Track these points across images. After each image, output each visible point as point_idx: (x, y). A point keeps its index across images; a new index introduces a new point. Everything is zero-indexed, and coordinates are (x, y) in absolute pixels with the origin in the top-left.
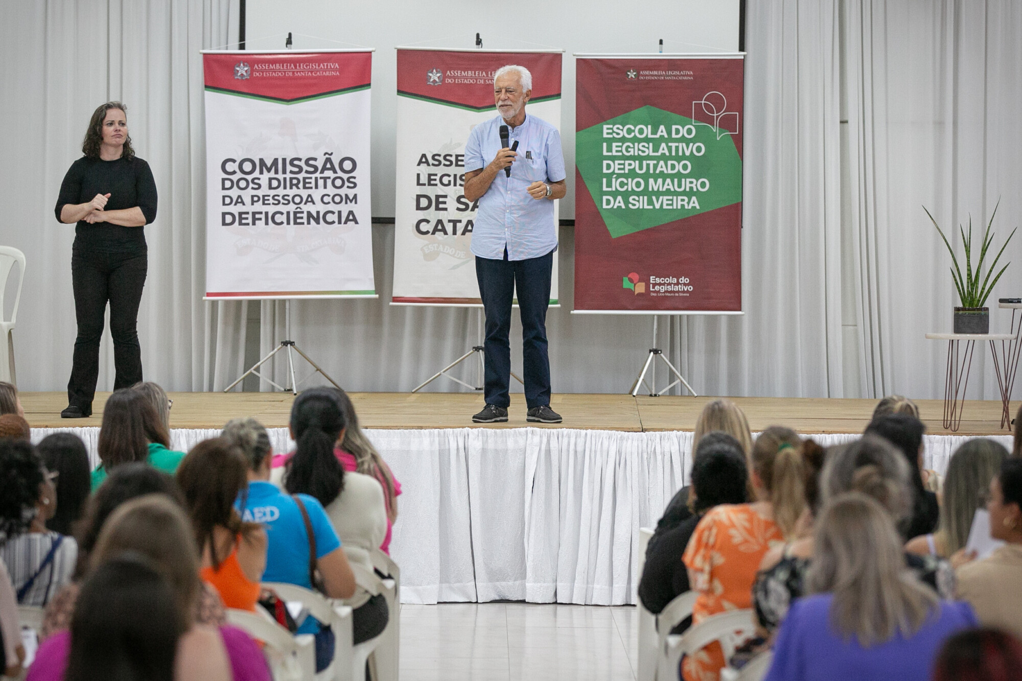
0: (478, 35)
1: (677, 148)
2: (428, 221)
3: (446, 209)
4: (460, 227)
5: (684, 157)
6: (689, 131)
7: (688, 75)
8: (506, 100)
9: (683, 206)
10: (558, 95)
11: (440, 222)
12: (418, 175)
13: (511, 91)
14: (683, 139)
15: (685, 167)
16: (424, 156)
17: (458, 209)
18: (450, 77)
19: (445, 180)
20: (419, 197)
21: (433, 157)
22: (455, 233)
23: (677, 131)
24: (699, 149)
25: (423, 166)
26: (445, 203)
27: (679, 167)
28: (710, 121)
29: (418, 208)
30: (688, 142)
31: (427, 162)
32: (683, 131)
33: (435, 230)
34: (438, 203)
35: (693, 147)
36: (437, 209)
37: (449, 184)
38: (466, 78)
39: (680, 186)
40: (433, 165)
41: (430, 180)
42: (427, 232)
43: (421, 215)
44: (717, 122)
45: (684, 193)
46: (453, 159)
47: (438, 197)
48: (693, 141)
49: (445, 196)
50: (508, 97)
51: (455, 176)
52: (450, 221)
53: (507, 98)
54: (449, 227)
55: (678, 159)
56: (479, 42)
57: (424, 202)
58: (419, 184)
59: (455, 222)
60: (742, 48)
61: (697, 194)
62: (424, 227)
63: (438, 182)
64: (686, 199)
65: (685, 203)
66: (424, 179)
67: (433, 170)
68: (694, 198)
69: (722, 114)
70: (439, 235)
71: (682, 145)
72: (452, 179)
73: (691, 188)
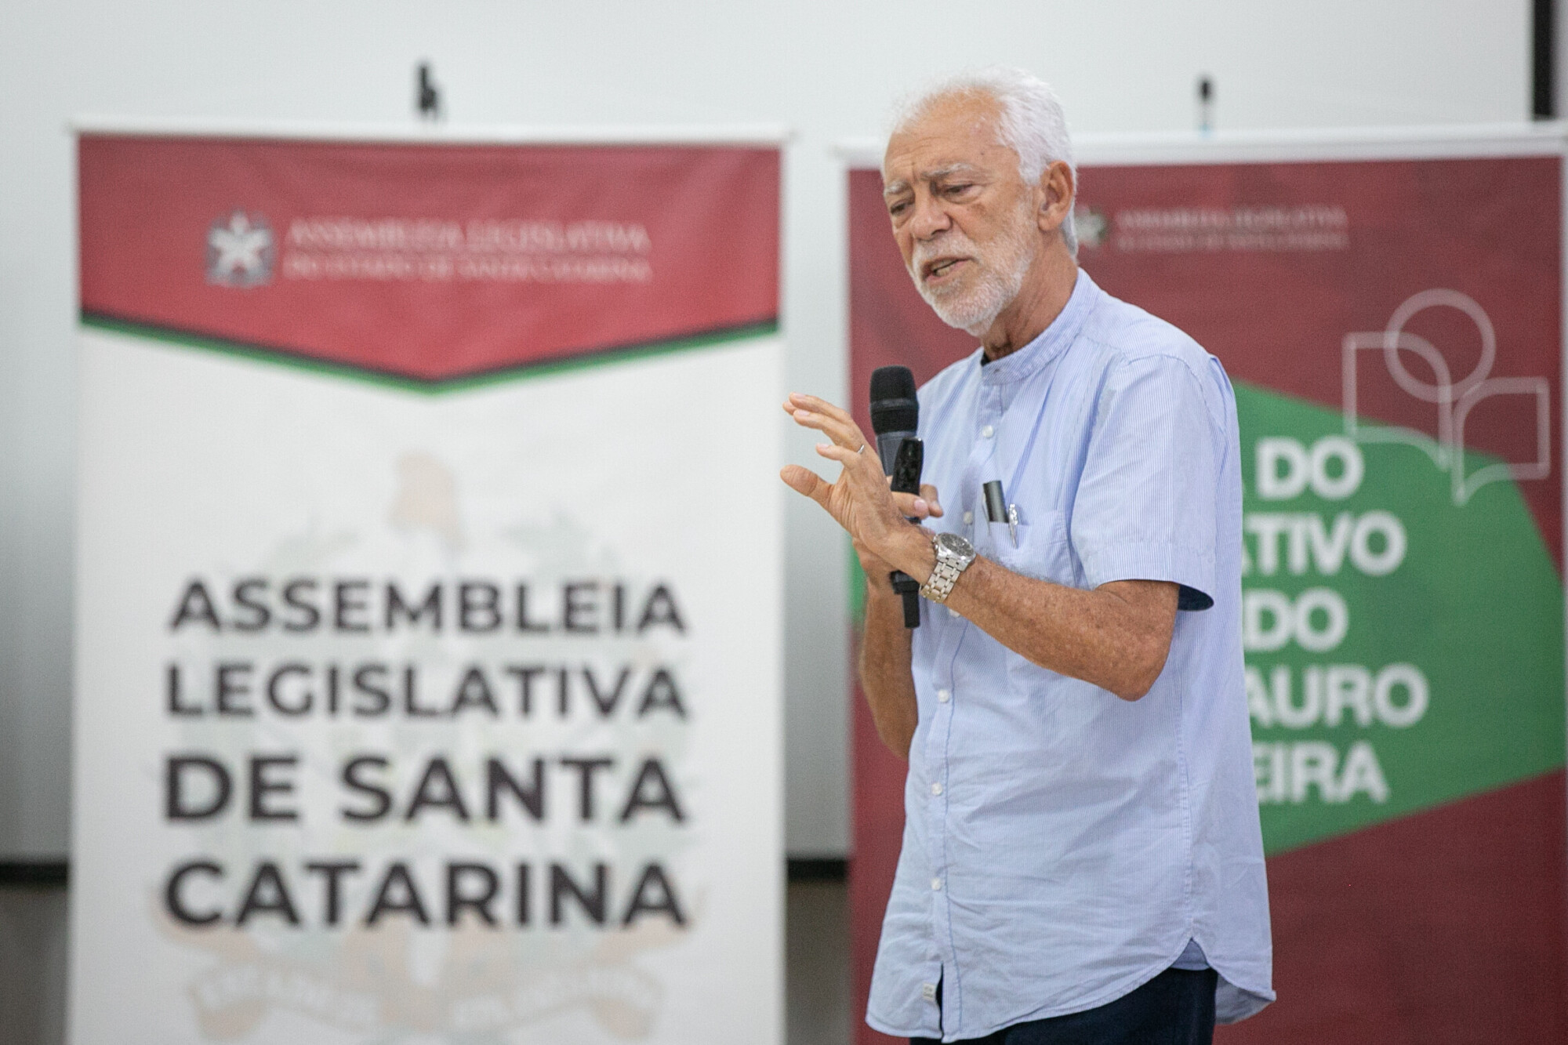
0: (424, 74)
1: (1283, 542)
2: (212, 869)
3: (289, 816)
4: (358, 892)
5: (1313, 578)
6: (1335, 467)
7: (1318, 228)
8: (941, 231)
9: (1313, 789)
10: (768, 322)
11: (268, 872)
12: (174, 676)
13: (957, 190)
14: (1307, 502)
15: (1319, 620)
16: (197, 588)
17: (351, 816)
18: (304, 250)
19: (291, 690)
20: (175, 767)
21: (239, 594)
22: (333, 913)
23: (1283, 468)
24: (1377, 543)
25: (196, 634)
26: (285, 788)
27: (1293, 621)
28: (1426, 419)
29: (175, 811)
30: (1328, 511)
31: (211, 616)
32: (1308, 467)
33: (250, 906)
34: (258, 787)
35: (1352, 533)
36: (258, 812)
37: (307, 705)
38: (374, 252)
39: (1298, 699)
40: (241, 627)
41: (223, 689)
42: (211, 919)
43: (188, 842)
44: (1452, 425)
45: (1317, 732)
46: (323, 600)
47: (258, 764)
48: (1355, 505)
49: (289, 761)
50: (951, 219)
51: (333, 675)
52: (313, 867)
53: (944, 223)
54: (309, 894)
55: (1290, 584)
56: (428, 99)
57: (198, 788)
58: (175, 706)
59: (333, 872)
60: (1543, 105)
61: (1378, 734)
62: (199, 894)
63: (257, 698)
64: (1327, 756)
65: (1324, 774)
66: (198, 688)
67: (233, 647)
68: (1362, 756)
69: (1476, 388)
70: (267, 929)
71: (1304, 529)
72: (318, 685)
73: (1348, 712)
